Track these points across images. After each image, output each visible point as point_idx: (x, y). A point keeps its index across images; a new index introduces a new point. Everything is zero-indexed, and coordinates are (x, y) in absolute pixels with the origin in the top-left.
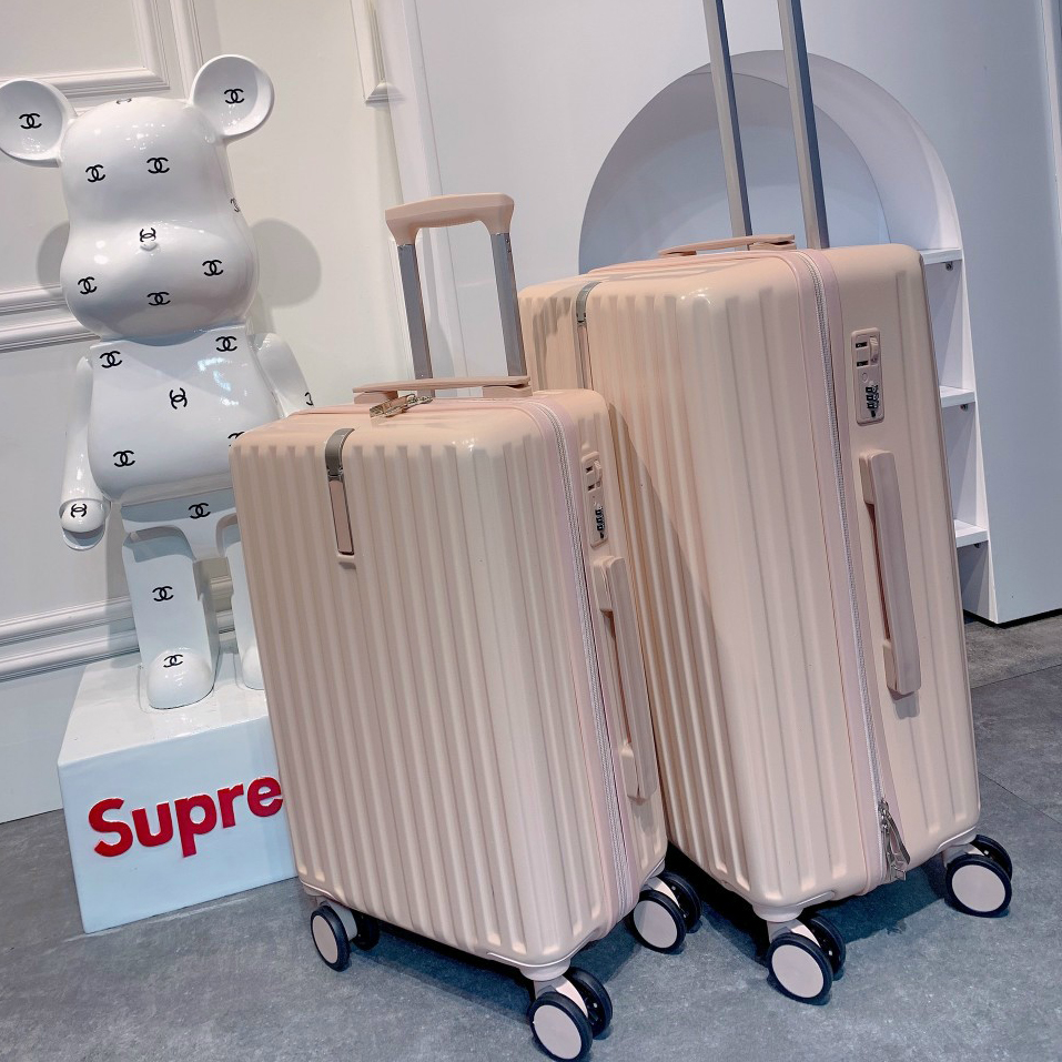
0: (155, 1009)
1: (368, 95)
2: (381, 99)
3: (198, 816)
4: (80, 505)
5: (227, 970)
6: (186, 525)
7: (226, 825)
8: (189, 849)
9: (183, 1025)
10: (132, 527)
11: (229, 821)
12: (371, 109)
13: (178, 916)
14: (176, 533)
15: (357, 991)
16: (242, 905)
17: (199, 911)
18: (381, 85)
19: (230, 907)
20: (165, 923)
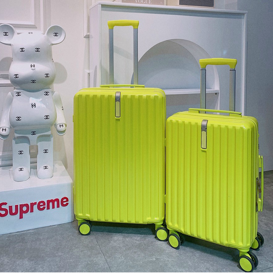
0: (12, 255)
1: (85, 36)
2: (88, 37)
3: (25, 209)
4: (4, 128)
5: (30, 247)
6: (30, 136)
7: (31, 212)
8: (21, 217)
9: (20, 259)
10: (17, 135)
11: (32, 211)
12: (85, 39)
13: (16, 233)
14: (27, 138)
15: (63, 254)
16: (33, 232)
17: (21, 233)
18: (88, 34)
19: (30, 233)
20: (13, 235)
